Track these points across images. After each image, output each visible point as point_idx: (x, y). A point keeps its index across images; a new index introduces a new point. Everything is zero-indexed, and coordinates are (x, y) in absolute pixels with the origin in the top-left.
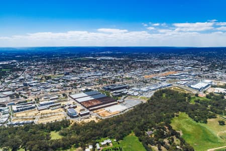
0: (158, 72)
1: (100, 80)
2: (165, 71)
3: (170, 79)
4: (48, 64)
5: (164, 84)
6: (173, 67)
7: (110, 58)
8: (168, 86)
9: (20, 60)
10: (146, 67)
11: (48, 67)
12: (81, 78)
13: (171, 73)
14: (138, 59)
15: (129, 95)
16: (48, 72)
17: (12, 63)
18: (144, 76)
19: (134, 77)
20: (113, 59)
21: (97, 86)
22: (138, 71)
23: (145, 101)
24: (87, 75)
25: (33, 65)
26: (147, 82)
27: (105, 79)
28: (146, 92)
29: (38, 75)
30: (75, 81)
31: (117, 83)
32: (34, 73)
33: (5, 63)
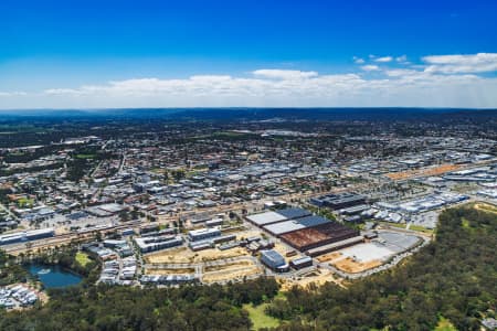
0: (417, 166)
1: (293, 183)
2: (429, 163)
3: (455, 183)
4: (162, 144)
5: (448, 195)
6: (444, 155)
7: (286, 133)
8: (461, 200)
9: (104, 135)
10: (379, 153)
11: (166, 150)
12: (250, 176)
13: (447, 167)
14: (352, 136)
15: (381, 219)
16: (172, 162)
17: (91, 141)
18: (388, 175)
19: (366, 176)
20: (295, 134)
21: (294, 197)
22: (366, 163)
23: (428, 239)
24: (257, 169)
25: (135, 146)
26: (404, 190)
27: (302, 179)
28: (416, 213)
29: (153, 168)
30: (239, 182)
31: (335, 189)
32: (145, 163)
33: (77, 142)
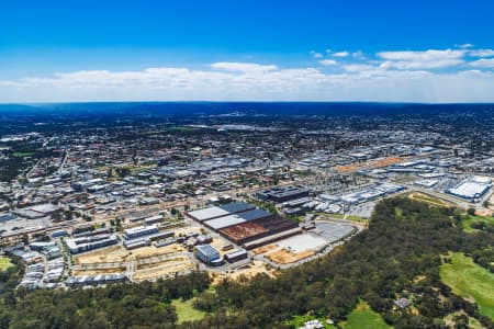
0: (364, 159)
1: (242, 177)
2: (375, 156)
3: (395, 175)
4: (111, 141)
5: (388, 186)
6: (392, 147)
7: (244, 127)
8: (399, 190)
9: (46, 131)
10: (332, 147)
11: (114, 146)
12: (199, 172)
13: (392, 160)
14: (309, 130)
15: (321, 211)
16: (118, 159)
17: (32, 138)
18: (336, 168)
19: (314, 169)
20: (253, 128)
21: (240, 191)
22: (317, 156)
23: (361, 228)
24: (208, 165)
25: (80, 143)
26: (348, 183)
27: (252, 173)
28: (356, 203)
29: (98, 165)
30: (186, 178)
31: (282, 183)
32: (89, 160)
33: (16, 139)
